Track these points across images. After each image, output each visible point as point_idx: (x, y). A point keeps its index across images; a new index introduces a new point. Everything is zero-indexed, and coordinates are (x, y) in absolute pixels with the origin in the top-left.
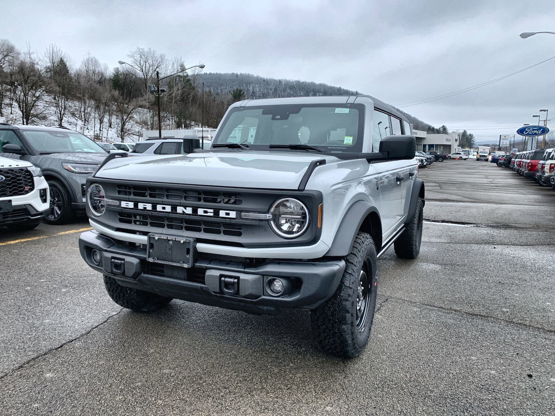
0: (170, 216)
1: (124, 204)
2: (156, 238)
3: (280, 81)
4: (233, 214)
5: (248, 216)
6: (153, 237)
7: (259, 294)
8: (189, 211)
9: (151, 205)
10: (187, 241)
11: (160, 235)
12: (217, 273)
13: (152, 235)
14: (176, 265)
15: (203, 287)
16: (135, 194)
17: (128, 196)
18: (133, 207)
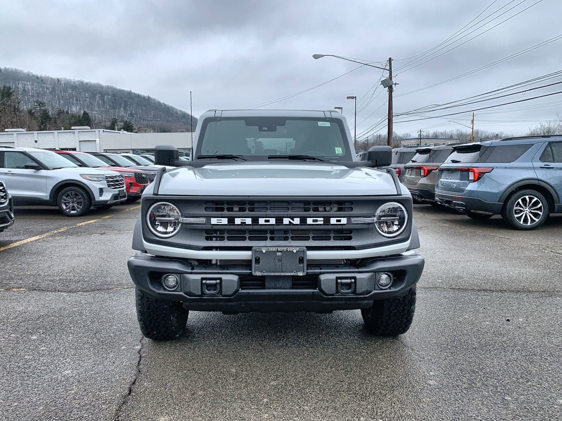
0: (275, 228)
1: (214, 221)
2: (264, 251)
3: (58, 80)
4: (344, 221)
5: (357, 221)
6: (260, 250)
7: (369, 289)
8: (296, 221)
9: (250, 219)
10: (301, 250)
12: (333, 276)
14: (289, 274)
15: (315, 292)
17: (221, 213)
18: (226, 223)
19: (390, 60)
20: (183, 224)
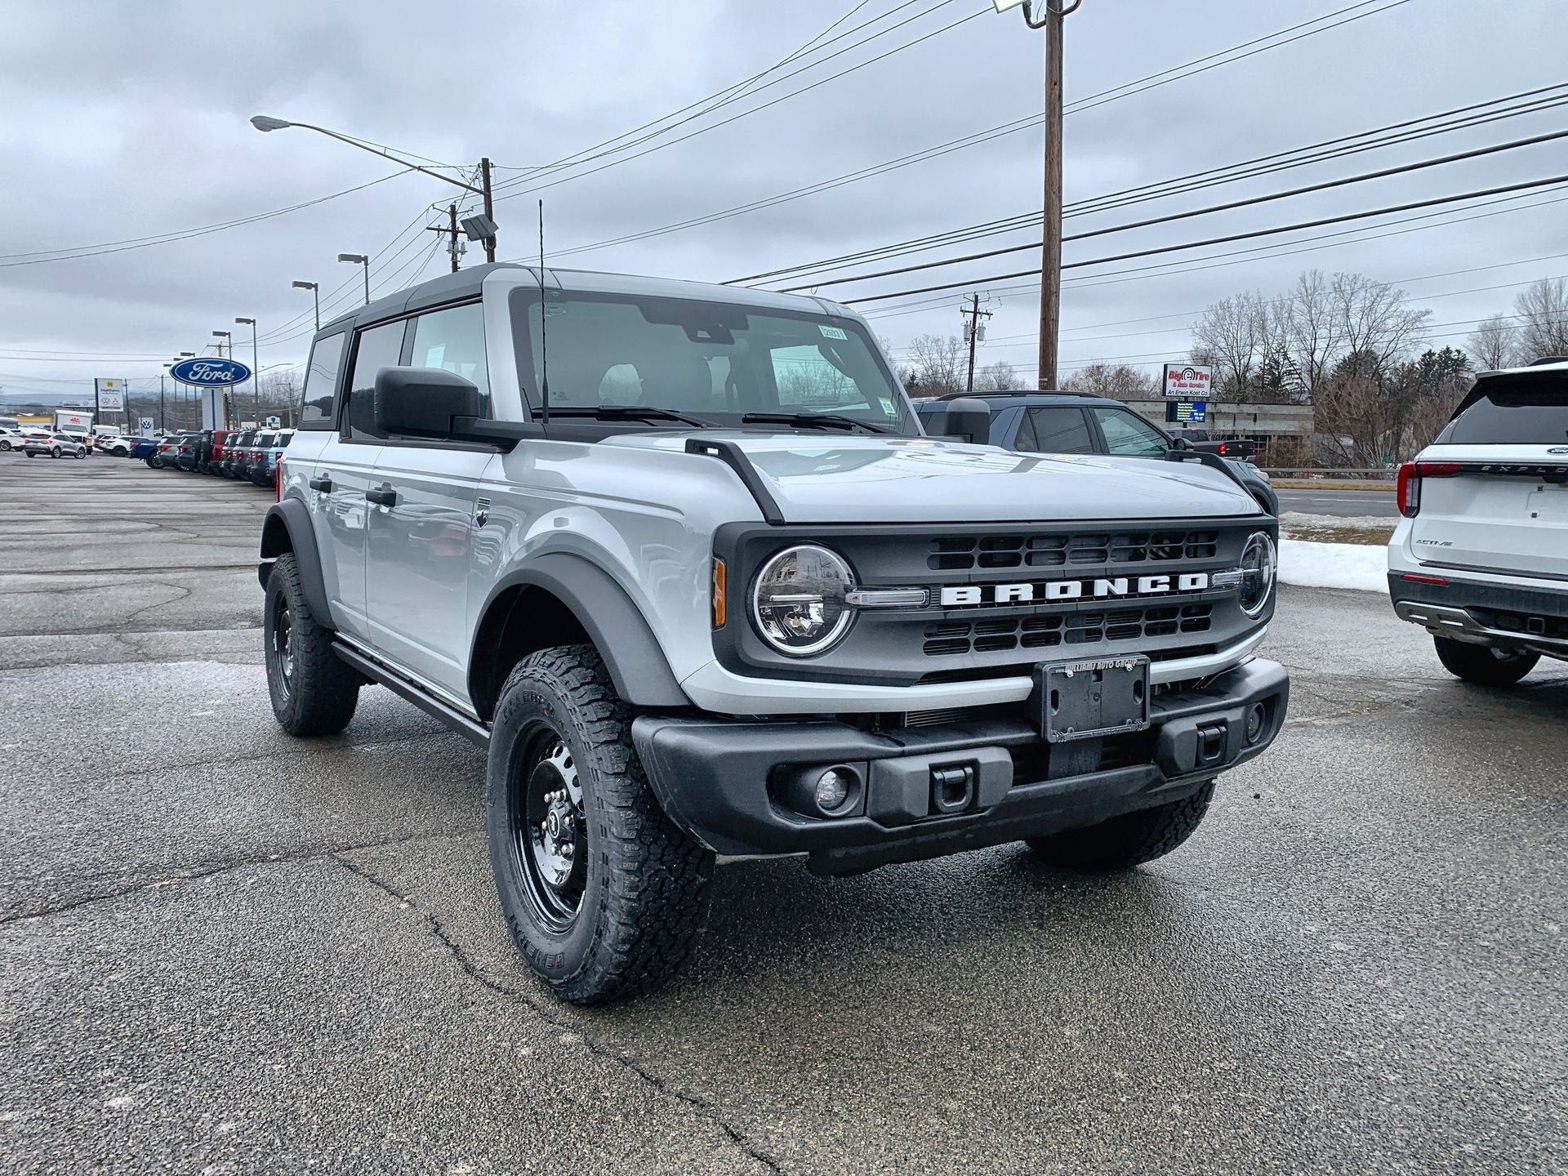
0: (1080, 608)
1: (949, 596)
2: (1070, 673)
4: (1202, 581)
6: (1058, 670)
8: (1121, 586)
9: (1030, 586)
10: (1140, 663)
11: (1077, 663)
12: (1192, 724)
13: (1061, 668)
15: (1151, 770)
16: (985, 562)
17: (966, 571)
18: (978, 600)
19: (486, 165)
20: (861, 609)
